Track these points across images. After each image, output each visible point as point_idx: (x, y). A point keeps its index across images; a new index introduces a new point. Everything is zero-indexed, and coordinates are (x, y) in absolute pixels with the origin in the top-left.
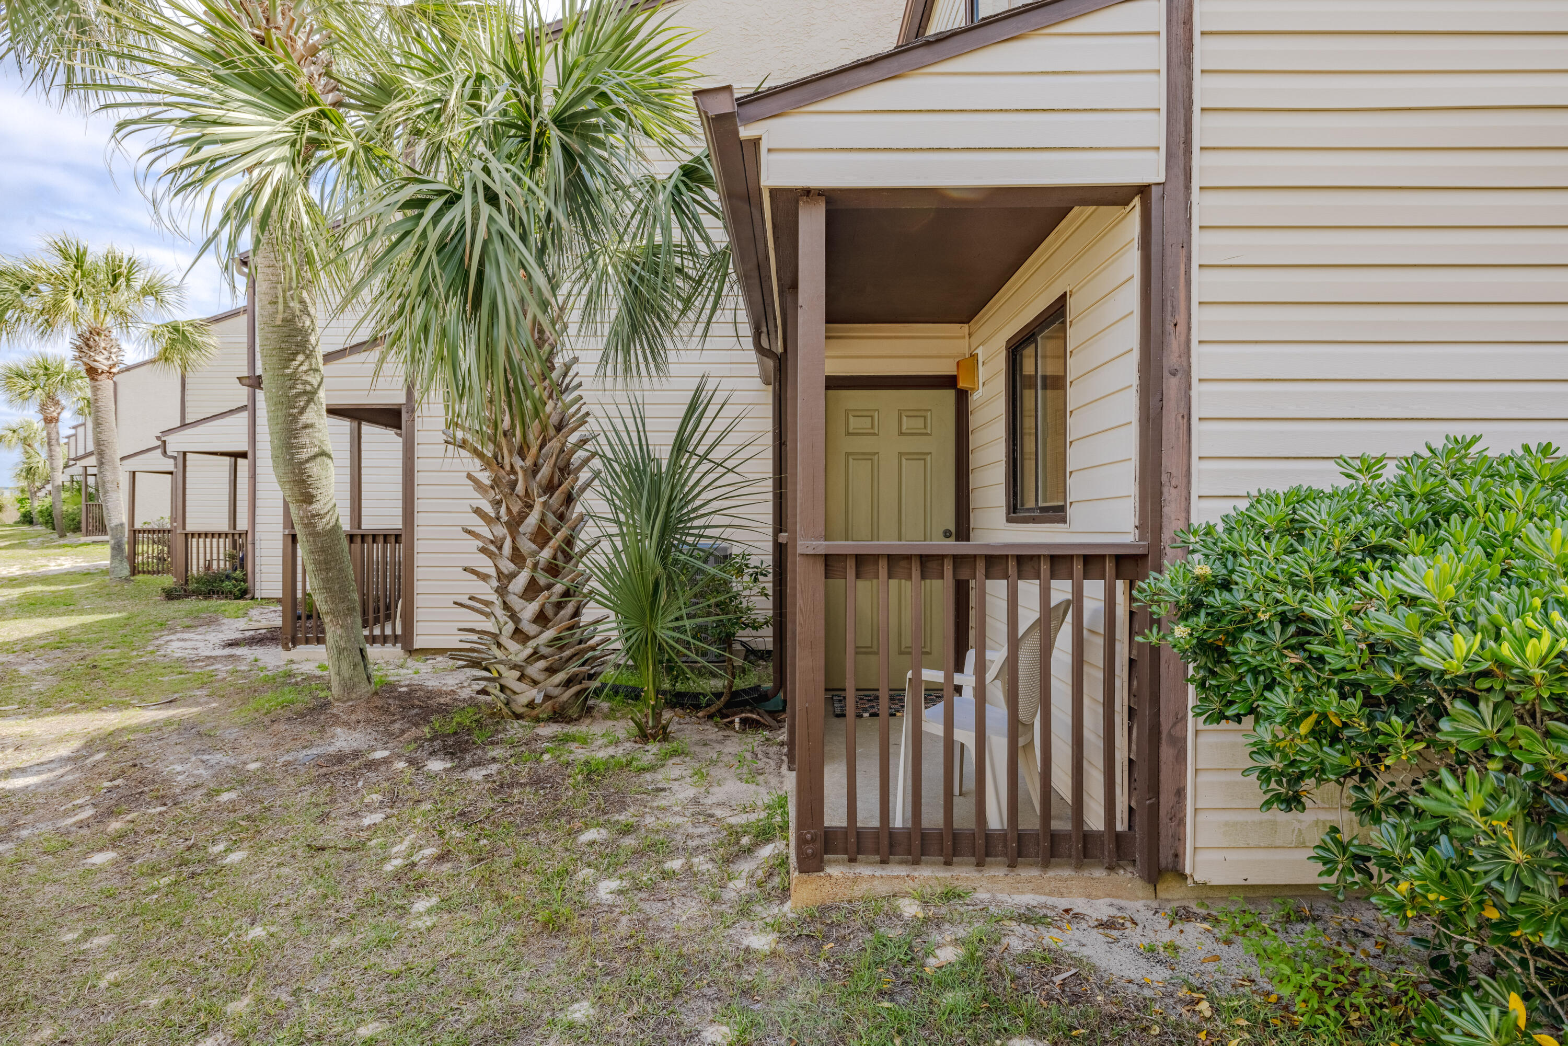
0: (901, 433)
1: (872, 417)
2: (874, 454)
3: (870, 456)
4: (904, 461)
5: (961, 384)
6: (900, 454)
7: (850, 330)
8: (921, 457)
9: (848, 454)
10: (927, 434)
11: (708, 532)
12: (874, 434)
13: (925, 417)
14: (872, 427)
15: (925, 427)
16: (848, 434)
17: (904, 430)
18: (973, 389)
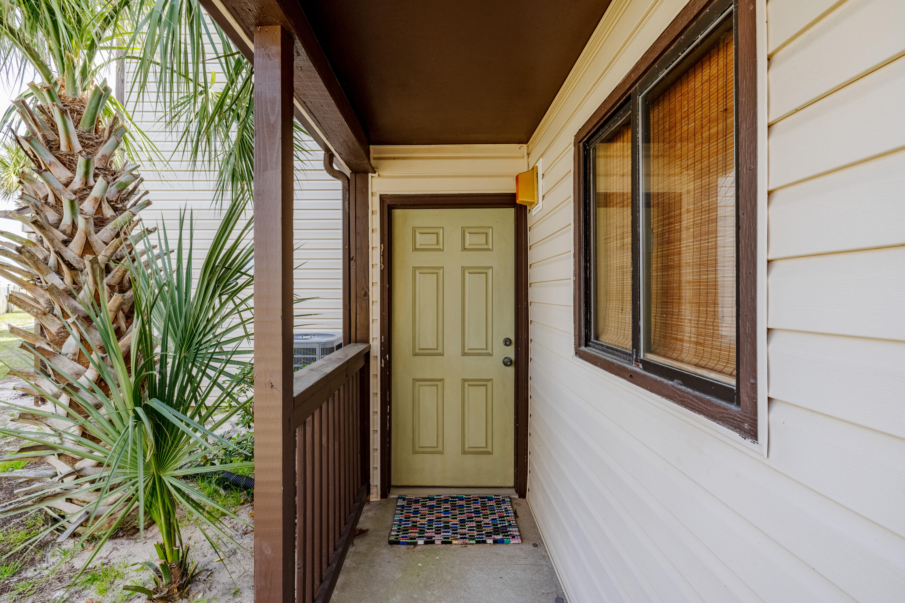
0: (464, 249)
1: (437, 234)
2: (439, 268)
3: (435, 271)
4: (467, 274)
5: (520, 200)
6: (464, 269)
7: (414, 151)
8: (483, 271)
9: (415, 269)
10: (488, 250)
11: (235, 358)
12: (439, 250)
13: (487, 234)
14: (438, 243)
15: (487, 243)
16: (415, 249)
17: (467, 246)
18: (532, 203)
